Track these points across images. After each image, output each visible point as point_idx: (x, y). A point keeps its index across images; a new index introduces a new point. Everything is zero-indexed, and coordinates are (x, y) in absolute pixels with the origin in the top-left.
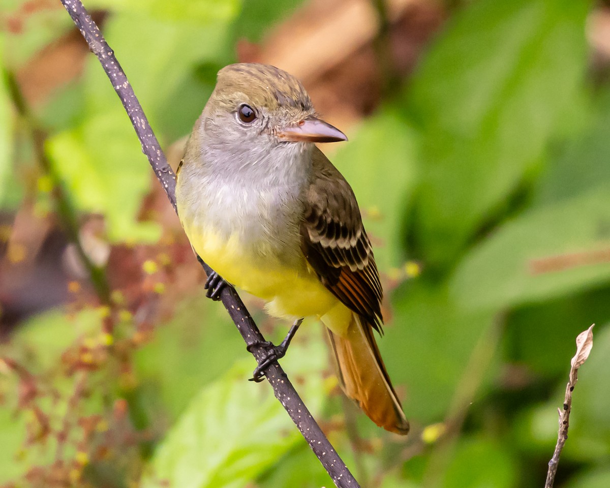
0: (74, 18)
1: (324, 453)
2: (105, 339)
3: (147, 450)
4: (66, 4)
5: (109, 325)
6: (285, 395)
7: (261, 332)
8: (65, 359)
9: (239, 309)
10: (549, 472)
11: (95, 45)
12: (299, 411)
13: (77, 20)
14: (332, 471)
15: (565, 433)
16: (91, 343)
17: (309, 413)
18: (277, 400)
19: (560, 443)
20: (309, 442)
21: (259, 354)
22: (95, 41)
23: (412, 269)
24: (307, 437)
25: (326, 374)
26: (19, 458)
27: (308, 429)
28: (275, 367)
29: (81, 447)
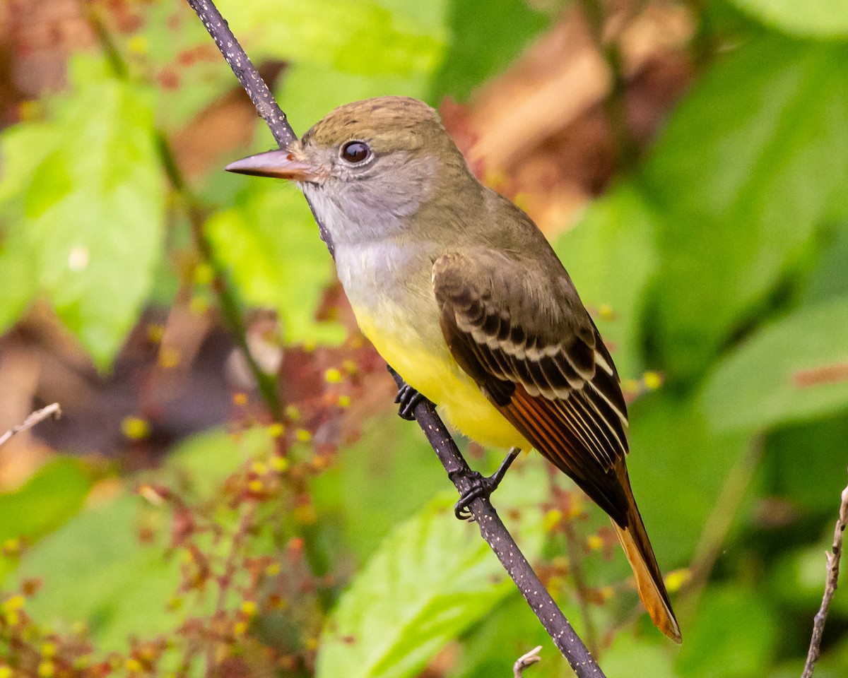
0: (238, 74)
1: (541, 606)
2: (278, 464)
3: (328, 600)
4: (229, 58)
5: (283, 446)
6: (493, 535)
7: (464, 457)
8: (228, 487)
9: (438, 430)
10: (815, 629)
11: (263, 107)
12: (511, 554)
13: (241, 77)
14: (551, 627)
15: (834, 582)
16: (260, 469)
17: (523, 557)
18: (484, 541)
19: (828, 594)
20: (523, 592)
21: (462, 484)
22: (263, 102)
23: (652, 381)
24: (520, 586)
25: (546, 508)
26: (172, 608)
27: (522, 576)
28: (482, 501)
29: (248, 596)
